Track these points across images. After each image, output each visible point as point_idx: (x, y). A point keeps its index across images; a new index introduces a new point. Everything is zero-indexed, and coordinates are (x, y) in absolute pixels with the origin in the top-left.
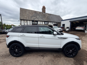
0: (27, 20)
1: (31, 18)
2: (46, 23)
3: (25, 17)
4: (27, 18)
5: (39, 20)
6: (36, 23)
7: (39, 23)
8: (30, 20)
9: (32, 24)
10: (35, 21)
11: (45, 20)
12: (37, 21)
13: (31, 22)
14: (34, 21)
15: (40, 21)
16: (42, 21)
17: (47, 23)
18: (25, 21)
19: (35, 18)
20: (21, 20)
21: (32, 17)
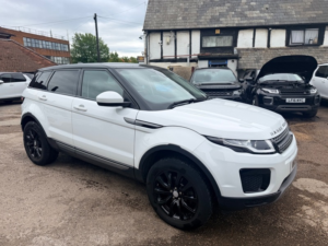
0: (176, 31)
1: (199, 17)
2: (297, 37)
3: (171, 11)
4: (175, 17)
5: (245, 22)
6: (226, 41)
7: (244, 40)
8: (190, 31)
9: (202, 48)
10: (221, 29)
11: (296, 19)
12: (233, 32)
13: (196, 37)
14: (215, 29)
15: (255, 28)
16: (269, 28)
18: (167, 37)
19: (222, 15)
20: (149, 32)
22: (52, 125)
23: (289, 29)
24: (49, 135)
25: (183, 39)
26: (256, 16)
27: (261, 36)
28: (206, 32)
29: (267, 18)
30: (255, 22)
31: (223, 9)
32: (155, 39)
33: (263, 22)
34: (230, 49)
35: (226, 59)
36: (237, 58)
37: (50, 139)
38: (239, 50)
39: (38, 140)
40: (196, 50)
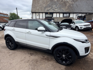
0: (39, 13)
1: (44, 10)
2: (65, 15)
3: (38, 8)
4: (39, 9)
5: (54, 12)
6: (51, 16)
7: (55, 15)
8: (43, 13)
9: (45, 17)
10: (50, 13)
11: (65, 11)
12: (52, 13)
13: (44, 14)
14: (48, 13)
15: (57, 13)
16: (59, 13)
17: (68, 15)
18: (37, 14)
19: (49, 9)
20: (33, 13)
21: (45, 8)
22: (17, 37)
23: (63, 13)
24: (16, 41)
25: (41, 14)
26: (57, 10)
27: (58, 15)
28: (46, 13)
29: (59, 11)
30: (57, 12)
31: (50, 8)
32: (34, 14)
33: (58, 12)
34: (52, 17)
35: (51, 19)
36: (54, 19)
37: (17, 42)
38: (54, 18)
39: (11, 43)
40: (44, 17)
